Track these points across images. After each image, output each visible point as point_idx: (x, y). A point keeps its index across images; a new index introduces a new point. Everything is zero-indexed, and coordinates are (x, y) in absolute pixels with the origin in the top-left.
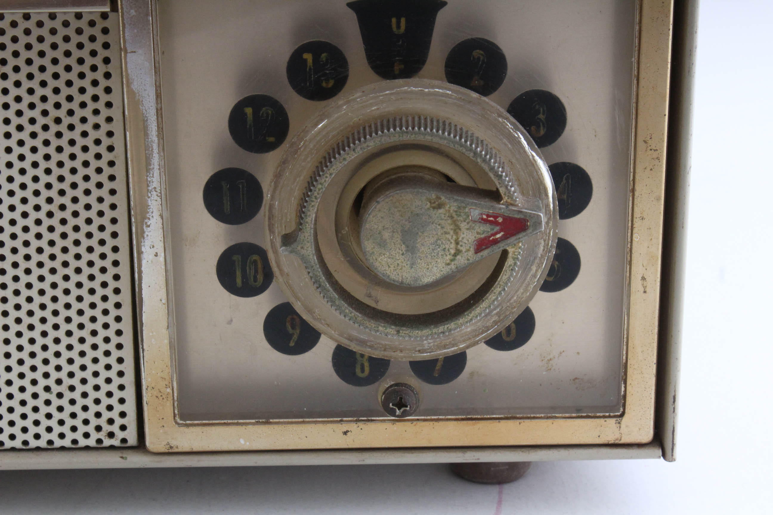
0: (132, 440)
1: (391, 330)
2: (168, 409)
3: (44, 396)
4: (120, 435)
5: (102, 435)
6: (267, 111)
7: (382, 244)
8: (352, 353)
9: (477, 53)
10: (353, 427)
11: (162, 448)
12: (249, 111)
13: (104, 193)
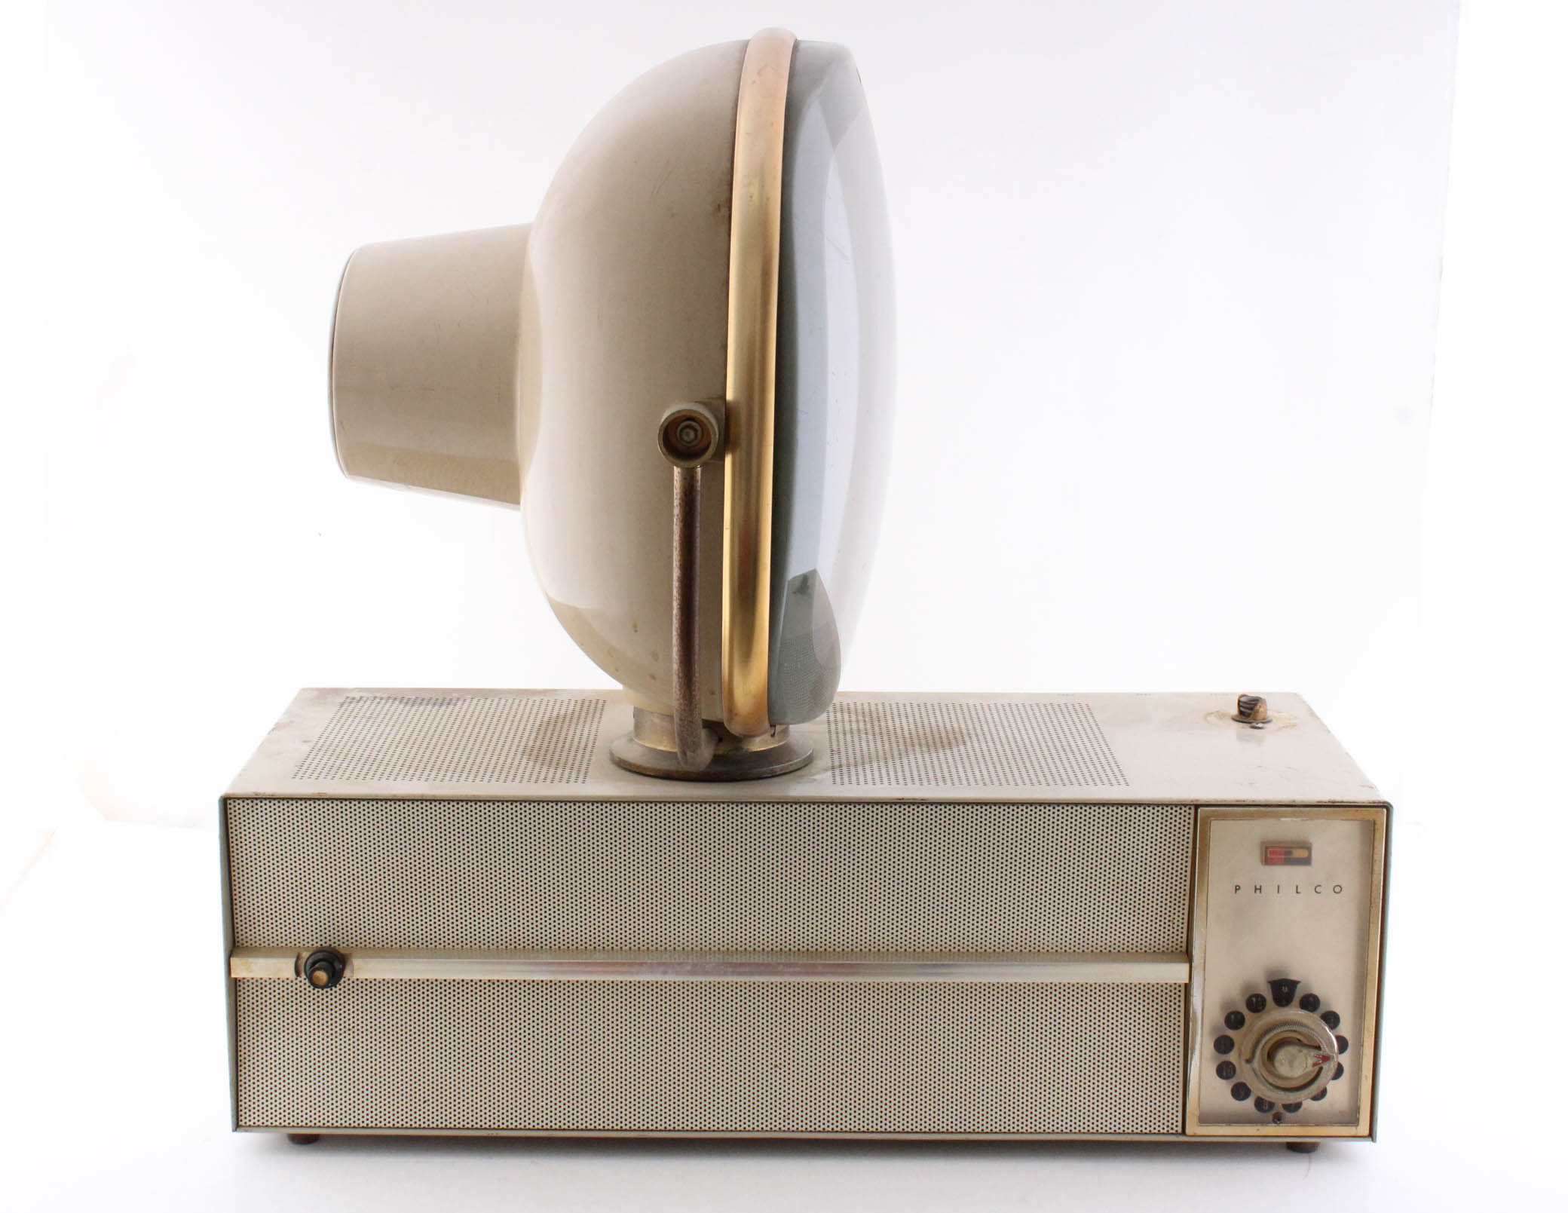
0: (1179, 1129)
1: (1282, 1093)
2: (1196, 1120)
3: (1149, 1114)
4: (1175, 1129)
5: (1169, 1129)
6: (1239, 1017)
7: (1282, 1064)
8: (1262, 1100)
9: (1311, 999)
10: (1261, 1128)
11: (1192, 1134)
12: (1233, 1017)
13: (1175, 1042)
